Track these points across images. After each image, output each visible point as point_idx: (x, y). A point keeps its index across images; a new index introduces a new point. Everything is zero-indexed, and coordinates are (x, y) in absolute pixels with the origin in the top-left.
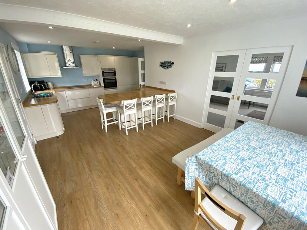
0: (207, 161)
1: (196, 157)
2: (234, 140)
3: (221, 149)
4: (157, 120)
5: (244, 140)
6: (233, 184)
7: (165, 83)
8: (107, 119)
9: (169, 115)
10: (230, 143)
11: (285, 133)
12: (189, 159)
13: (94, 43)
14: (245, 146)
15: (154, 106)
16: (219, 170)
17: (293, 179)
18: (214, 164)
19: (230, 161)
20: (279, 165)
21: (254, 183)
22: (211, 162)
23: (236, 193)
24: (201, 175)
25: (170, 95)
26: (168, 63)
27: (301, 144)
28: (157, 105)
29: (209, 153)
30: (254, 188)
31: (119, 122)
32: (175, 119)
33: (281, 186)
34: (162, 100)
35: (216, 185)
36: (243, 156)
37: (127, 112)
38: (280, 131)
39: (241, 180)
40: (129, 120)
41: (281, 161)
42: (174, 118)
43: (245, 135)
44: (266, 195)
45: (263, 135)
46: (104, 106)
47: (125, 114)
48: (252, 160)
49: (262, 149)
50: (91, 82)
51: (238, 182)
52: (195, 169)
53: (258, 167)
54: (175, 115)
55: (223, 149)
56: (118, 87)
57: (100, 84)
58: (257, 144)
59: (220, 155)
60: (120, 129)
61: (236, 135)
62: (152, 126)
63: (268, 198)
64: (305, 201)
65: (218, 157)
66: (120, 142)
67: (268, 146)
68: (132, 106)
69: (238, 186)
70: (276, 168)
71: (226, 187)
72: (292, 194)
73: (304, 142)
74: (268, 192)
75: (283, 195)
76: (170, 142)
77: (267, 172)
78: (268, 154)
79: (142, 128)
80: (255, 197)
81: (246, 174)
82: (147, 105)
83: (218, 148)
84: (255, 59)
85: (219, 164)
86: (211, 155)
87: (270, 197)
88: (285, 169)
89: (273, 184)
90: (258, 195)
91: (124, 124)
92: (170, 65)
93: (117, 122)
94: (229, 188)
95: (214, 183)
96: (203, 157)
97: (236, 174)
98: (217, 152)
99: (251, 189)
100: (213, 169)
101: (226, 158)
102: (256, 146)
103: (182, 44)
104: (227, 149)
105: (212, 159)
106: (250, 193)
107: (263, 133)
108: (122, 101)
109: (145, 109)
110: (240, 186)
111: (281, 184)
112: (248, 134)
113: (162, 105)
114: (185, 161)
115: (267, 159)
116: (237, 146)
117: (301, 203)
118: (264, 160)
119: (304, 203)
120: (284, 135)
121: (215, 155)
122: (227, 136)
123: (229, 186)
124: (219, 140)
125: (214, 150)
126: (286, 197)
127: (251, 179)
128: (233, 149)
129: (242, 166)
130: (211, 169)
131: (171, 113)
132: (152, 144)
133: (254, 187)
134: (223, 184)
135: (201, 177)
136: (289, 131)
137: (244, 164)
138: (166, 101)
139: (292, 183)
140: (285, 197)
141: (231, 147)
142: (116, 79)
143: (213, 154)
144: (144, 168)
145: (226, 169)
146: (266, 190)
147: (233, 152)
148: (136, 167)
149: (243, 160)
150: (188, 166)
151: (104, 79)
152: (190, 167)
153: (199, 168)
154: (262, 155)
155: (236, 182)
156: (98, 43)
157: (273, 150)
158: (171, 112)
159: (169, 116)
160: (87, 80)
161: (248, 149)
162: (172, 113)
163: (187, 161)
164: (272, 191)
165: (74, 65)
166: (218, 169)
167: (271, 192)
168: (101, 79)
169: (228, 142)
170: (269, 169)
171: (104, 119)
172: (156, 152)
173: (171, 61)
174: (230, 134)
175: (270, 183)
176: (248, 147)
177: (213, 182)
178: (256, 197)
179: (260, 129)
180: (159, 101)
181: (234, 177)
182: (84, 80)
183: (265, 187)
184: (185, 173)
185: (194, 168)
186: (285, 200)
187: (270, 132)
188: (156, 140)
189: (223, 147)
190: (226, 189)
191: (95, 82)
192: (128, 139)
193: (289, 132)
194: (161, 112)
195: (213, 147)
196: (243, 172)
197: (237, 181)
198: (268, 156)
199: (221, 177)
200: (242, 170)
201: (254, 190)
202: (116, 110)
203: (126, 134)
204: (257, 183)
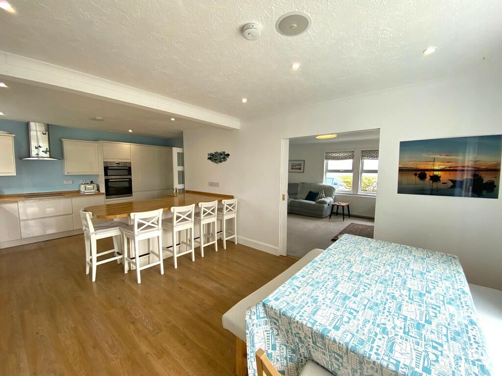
0: (284, 309)
1: (264, 305)
2: (327, 266)
3: (308, 283)
4: (204, 247)
5: (342, 264)
6: (335, 352)
7: (217, 185)
8: (97, 253)
9: (226, 237)
10: (321, 272)
11: (397, 248)
12: (251, 311)
13: (91, 119)
14: (345, 274)
15: (197, 221)
16: (306, 325)
17: (430, 323)
18: (297, 314)
19: (323, 304)
20: (402, 300)
21: (370, 342)
22: (290, 311)
23: (343, 372)
24: (276, 344)
25: (225, 202)
26: (221, 154)
27: (424, 262)
28: (203, 219)
29: (287, 293)
30: (370, 353)
31: (123, 258)
32: (236, 244)
33: (414, 339)
34: (212, 211)
35: (307, 361)
36: (343, 292)
37: (140, 235)
38: (389, 246)
39: (347, 340)
40: (147, 253)
41: (402, 291)
42: (234, 243)
43: (342, 256)
44: (395, 362)
45: (368, 253)
46: (94, 227)
47: (137, 239)
48: (360, 296)
49: (370, 276)
50: (80, 187)
51: (343, 345)
52: (265, 333)
53: (371, 308)
54: (235, 236)
55: (311, 283)
56: (133, 194)
57: (98, 190)
58: (362, 268)
59: (306, 294)
60: (126, 272)
61: (330, 257)
62: (194, 260)
63: (400, 369)
64: (460, 361)
65: (302, 299)
66: (120, 298)
67: (378, 269)
68: (152, 223)
69: (343, 355)
70: (398, 305)
71: (325, 363)
72: (436, 352)
73: (427, 258)
74: (397, 355)
75: (423, 356)
76: (225, 287)
77: (387, 316)
78: (381, 283)
79: (173, 266)
80: (377, 371)
81: (353, 325)
82: (184, 220)
83: (302, 282)
84: (340, 154)
85: (305, 313)
86: (290, 296)
87: (403, 366)
88: (413, 305)
89: (401, 338)
90: (382, 366)
91: (134, 260)
92: (224, 158)
93: (121, 257)
94: (330, 362)
95: (304, 359)
96: (277, 303)
97: (337, 328)
98: (301, 289)
99: (367, 355)
100: (295, 325)
101: (317, 299)
102: (361, 272)
103: (239, 128)
104: (318, 283)
105: (293, 304)
106: (367, 365)
107: (367, 250)
108: (132, 215)
109: (178, 227)
110: (347, 353)
111: (413, 335)
112: (346, 253)
113: (213, 219)
114: (245, 317)
115: (382, 292)
116: (332, 275)
117: (456, 367)
118: (377, 293)
119: (460, 366)
120: (396, 251)
121: (298, 295)
122: (316, 259)
123: (328, 359)
124: (304, 268)
125: (295, 288)
126: (428, 360)
127: (364, 334)
128: (326, 282)
129: (345, 311)
130: (293, 325)
131: (228, 234)
132: (191, 295)
133: (371, 350)
134: (317, 356)
135: (278, 348)
136: (401, 243)
137: (348, 305)
138: (219, 213)
139: (430, 329)
140: (426, 360)
141: (323, 277)
142: (130, 181)
143: (294, 295)
144: (166, 350)
145: (319, 321)
146: (392, 353)
147: (328, 287)
148: (148, 353)
149: (346, 298)
150: (250, 329)
151: (107, 181)
152: (255, 330)
153: (271, 328)
154: (373, 286)
155: (339, 347)
156: (100, 120)
157: (387, 275)
158: (229, 231)
159: (225, 239)
160: (73, 182)
161: (350, 278)
162: (231, 233)
163: (247, 318)
164: (403, 351)
165: (48, 155)
166: (304, 323)
167: (402, 354)
168: (100, 182)
169: (318, 269)
170: (389, 309)
171: (91, 255)
172: (198, 311)
173: (224, 152)
174: (319, 256)
175: (396, 337)
176: (349, 274)
177: (301, 356)
178: (379, 372)
179: (362, 244)
180: (207, 213)
181: (334, 335)
182: (65, 182)
183: (389, 345)
184: (246, 346)
185: (262, 330)
186: (428, 367)
187: (377, 248)
188: (198, 287)
189: (311, 280)
190: (326, 367)
191: (88, 186)
192: (139, 292)
193: (402, 246)
194: (211, 232)
195: (294, 281)
196: (348, 322)
197: (340, 343)
198: (382, 287)
199: (313, 341)
200: (346, 319)
201: (372, 357)
202: (120, 233)
203: (136, 281)
204: (374, 340)
